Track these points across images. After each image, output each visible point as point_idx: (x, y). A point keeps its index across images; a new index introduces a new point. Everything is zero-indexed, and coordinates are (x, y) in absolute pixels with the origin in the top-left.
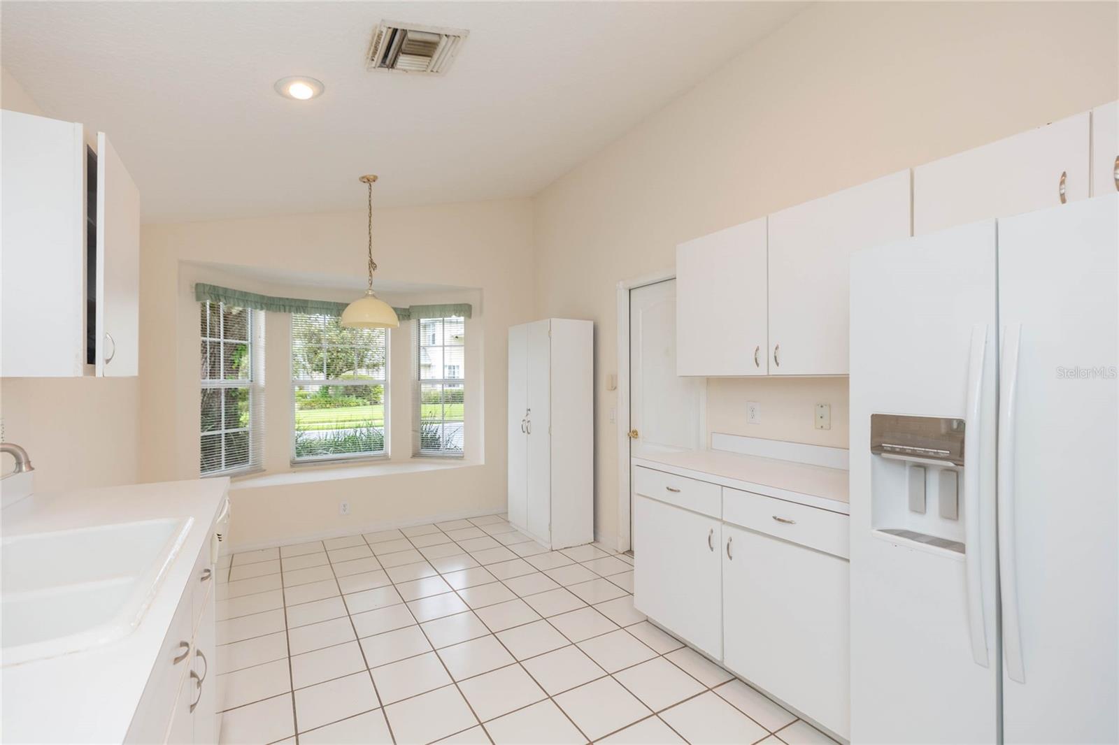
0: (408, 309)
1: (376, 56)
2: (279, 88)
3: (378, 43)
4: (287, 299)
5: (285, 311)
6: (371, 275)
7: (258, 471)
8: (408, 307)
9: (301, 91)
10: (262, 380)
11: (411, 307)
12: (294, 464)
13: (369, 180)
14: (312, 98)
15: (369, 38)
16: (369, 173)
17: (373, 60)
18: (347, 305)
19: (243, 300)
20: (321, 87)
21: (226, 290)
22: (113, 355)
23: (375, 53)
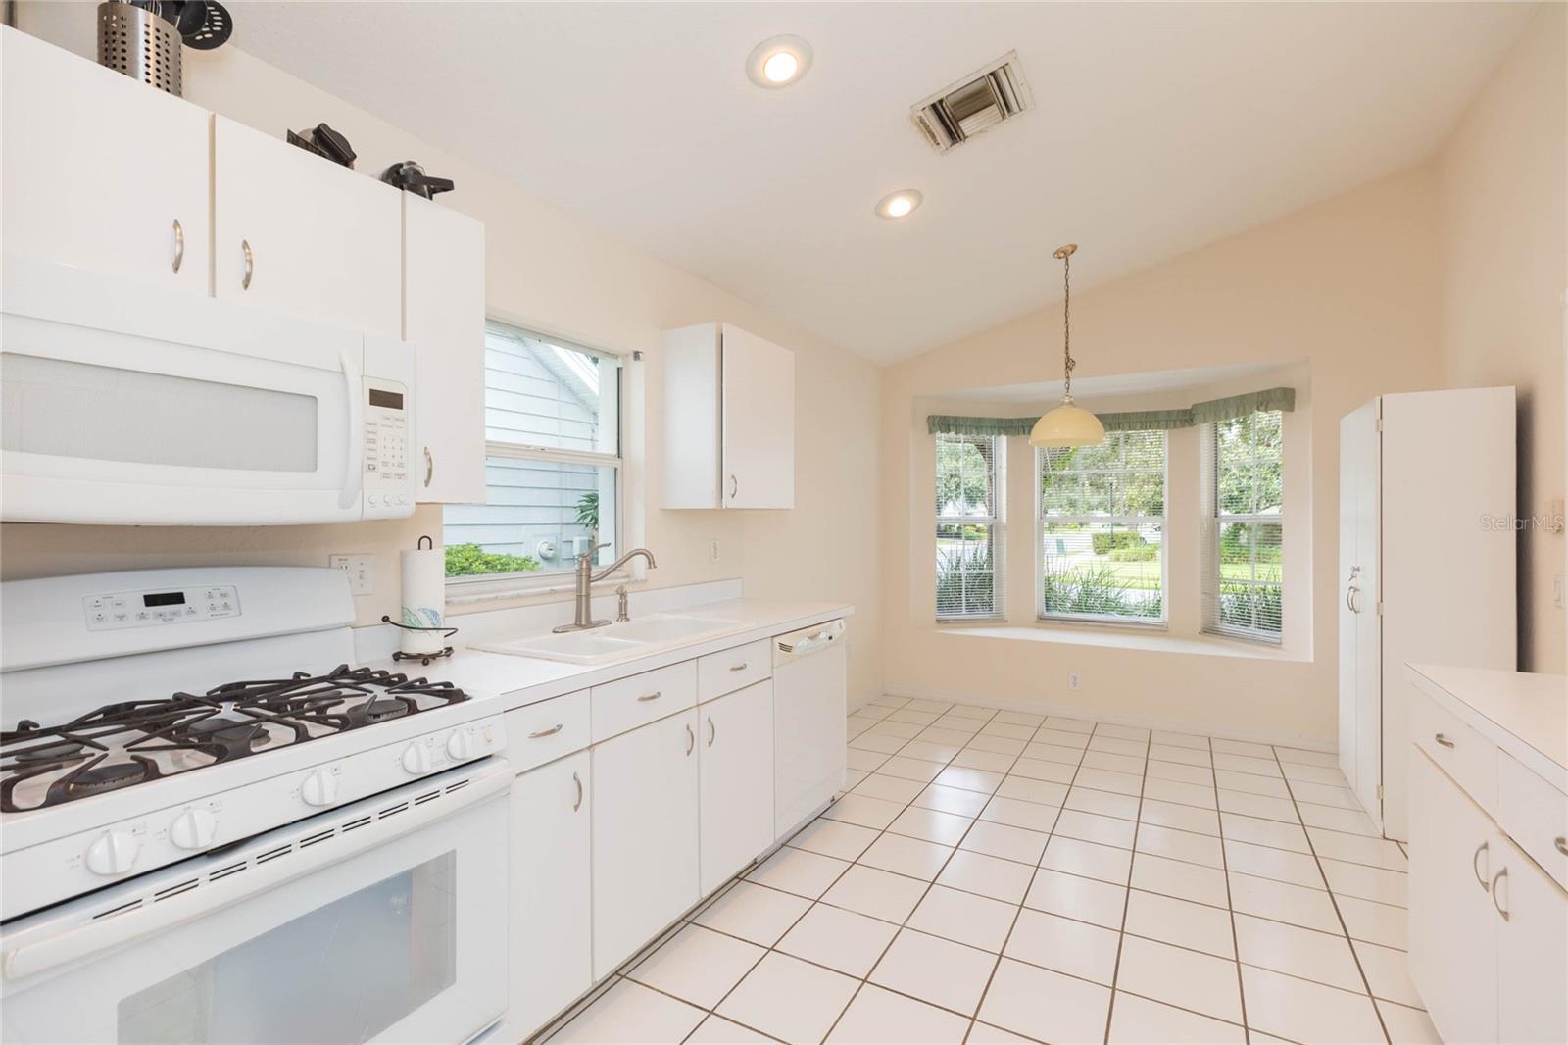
0: (1190, 411)
1: (938, 138)
2: (879, 211)
3: (927, 128)
4: (1027, 419)
5: (1024, 433)
6: (1068, 378)
7: (1000, 621)
8: (1189, 407)
9: (900, 207)
10: (1004, 519)
11: (1195, 406)
12: (1041, 618)
13: (1066, 254)
14: (913, 210)
15: (916, 129)
17: (938, 144)
19: (976, 428)
20: (917, 195)
21: (956, 418)
22: (735, 489)
23: (933, 137)
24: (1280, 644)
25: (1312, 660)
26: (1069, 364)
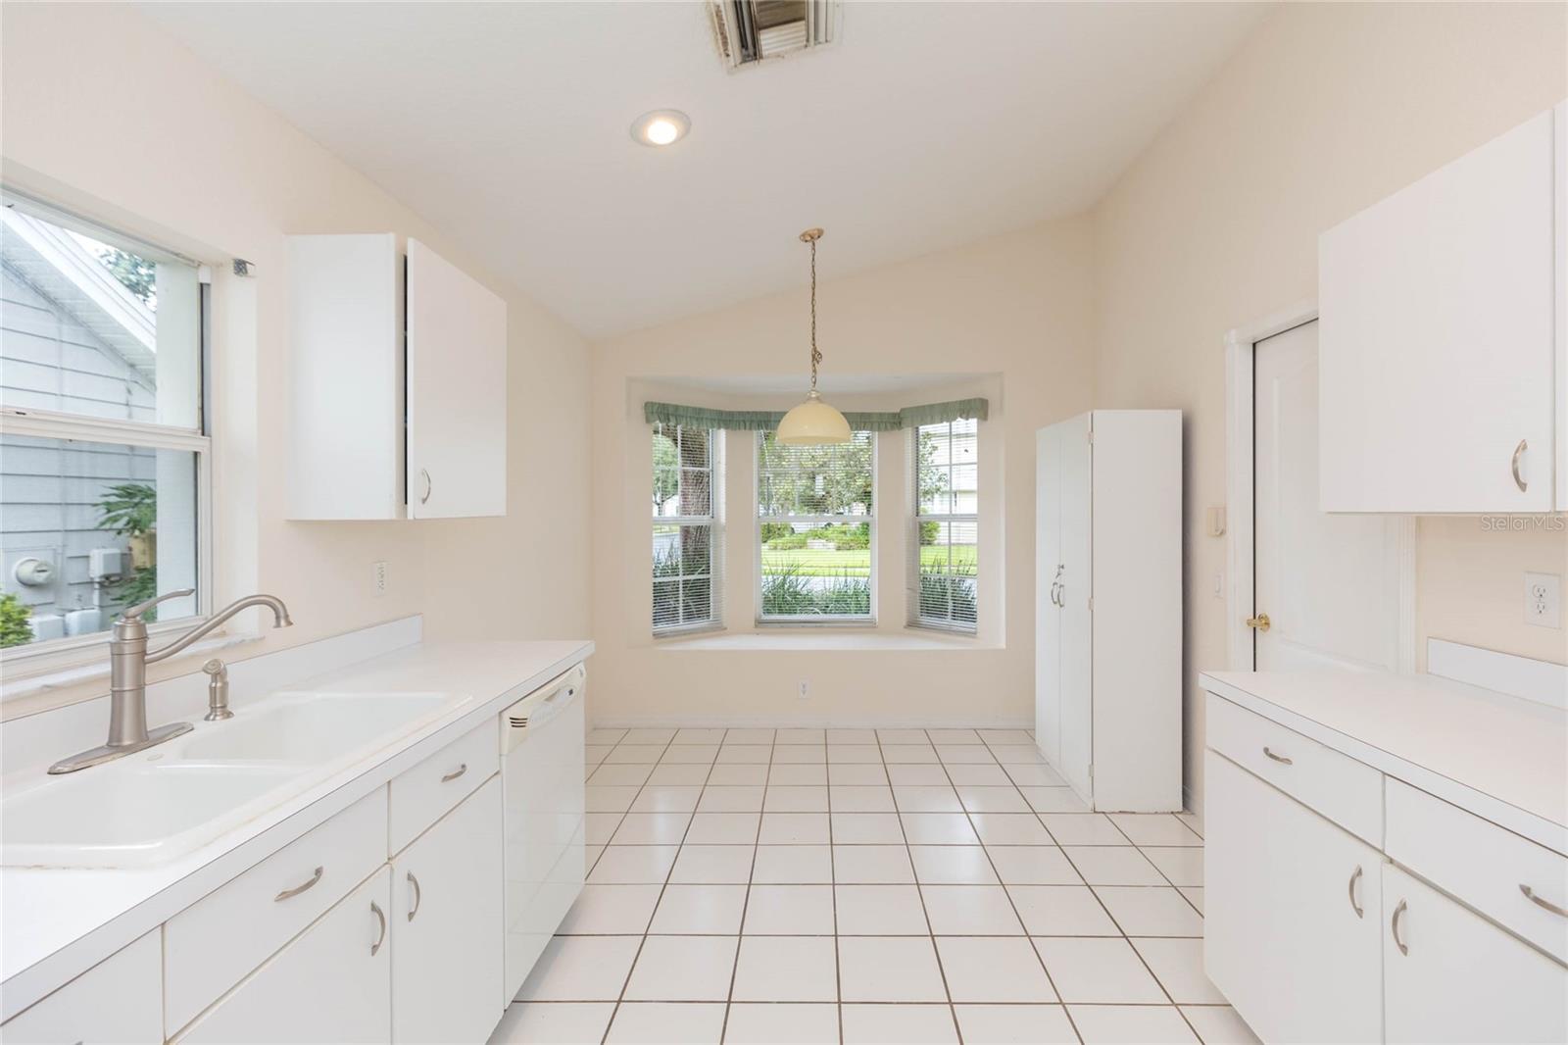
0: (899, 414)
1: (730, 47)
2: (636, 134)
3: (721, 26)
4: (748, 412)
5: (745, 428)
6: (815, 371)
7: (719, 629)
8: (898, 411)
9: (662, 132)
10: (723, 519)
11: (902, 410)
12: (759, 623)
13: (812, 237)
14: (680, 137)
15: (708, 23)
16: (810, 226)
17: (728, 55)
18: (785, 413)
19: (697, 419)
20: (683, 119)
21: (677, 407)
22: (429, 493)
23: (725, 44)
24: (975, 633)
25: (1003, 645)
26: (816, 356)
